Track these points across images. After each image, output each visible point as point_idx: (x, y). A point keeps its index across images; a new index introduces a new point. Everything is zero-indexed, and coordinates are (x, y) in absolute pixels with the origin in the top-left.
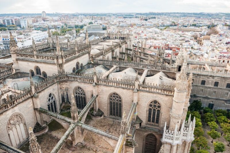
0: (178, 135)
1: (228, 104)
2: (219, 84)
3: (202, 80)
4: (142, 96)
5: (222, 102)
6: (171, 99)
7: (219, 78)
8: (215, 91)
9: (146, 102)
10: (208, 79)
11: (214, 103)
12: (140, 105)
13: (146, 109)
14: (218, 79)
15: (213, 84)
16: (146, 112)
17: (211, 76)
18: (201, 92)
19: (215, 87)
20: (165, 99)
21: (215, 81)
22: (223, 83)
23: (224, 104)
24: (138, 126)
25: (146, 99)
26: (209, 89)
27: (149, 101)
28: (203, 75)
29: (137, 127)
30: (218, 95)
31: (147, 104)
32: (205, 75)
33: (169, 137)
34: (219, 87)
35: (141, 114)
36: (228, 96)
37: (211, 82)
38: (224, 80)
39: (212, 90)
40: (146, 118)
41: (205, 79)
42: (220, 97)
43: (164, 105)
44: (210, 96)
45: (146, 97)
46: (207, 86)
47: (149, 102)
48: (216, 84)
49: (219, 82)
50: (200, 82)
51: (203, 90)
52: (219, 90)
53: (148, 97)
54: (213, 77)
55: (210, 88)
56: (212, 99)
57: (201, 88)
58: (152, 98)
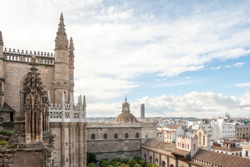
0: (67, 109)
1: (120, 156)
2: (108, 135)
3: (91, 134)
4: (10, 69)
5: (114, 154)
6: (53, 71)
7: (106, 129)
8: (106, 144)
9: (17, 79)
10: (97, 132)
11: (108, 158)
12: (9, 84)
13: (19, 89)
14: (106, 131)
15: (103, 136)
16: (19, 94)
17: (99, 128)
18: (93, 147)
19: (105, 139)
20: (44, 72)
21: (103, 134)
22: (111, 134)
23: (117, 157)
24: (8, 117)
25: (16, 73)
26: (100, 143)
27: (22, 76)
28: (91, 128)
29: (6, 120)
30: (109, 148)
31: (19, 81)
32: (93, 128)
33: (56, 115)
34: (108, 139)
35: (11, 99)
36: (118, 147)
37: (100, 134)
38: (111, 131)
39: (103, 143)
40: (20, 105)
41: (94, 132)
42: (111, 149)
43: (45, 81)
44: (103, 151)
45: (17, 71)
46: (97, 139)
47: (22, 78)
48: (105, 136)
49: (107, 133)
50: (90, 136)
51: (95, 145)
52: (109, 142)
53: (20, 70)
54: (101, 129)
55: (101, 141)
56: (105, 154)
57: (92, 143)
58: (26, 71)
